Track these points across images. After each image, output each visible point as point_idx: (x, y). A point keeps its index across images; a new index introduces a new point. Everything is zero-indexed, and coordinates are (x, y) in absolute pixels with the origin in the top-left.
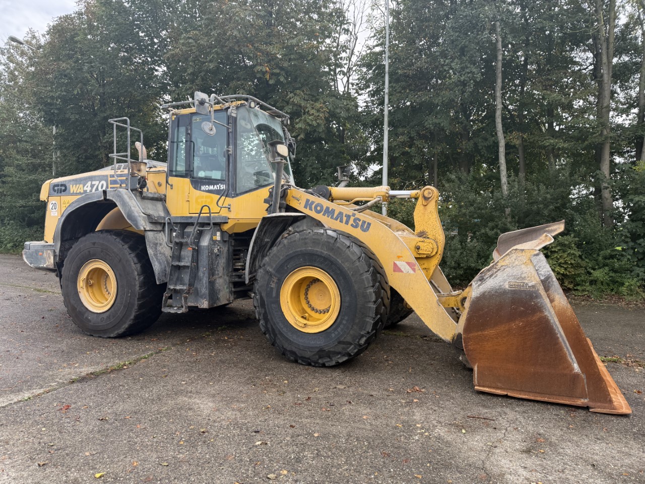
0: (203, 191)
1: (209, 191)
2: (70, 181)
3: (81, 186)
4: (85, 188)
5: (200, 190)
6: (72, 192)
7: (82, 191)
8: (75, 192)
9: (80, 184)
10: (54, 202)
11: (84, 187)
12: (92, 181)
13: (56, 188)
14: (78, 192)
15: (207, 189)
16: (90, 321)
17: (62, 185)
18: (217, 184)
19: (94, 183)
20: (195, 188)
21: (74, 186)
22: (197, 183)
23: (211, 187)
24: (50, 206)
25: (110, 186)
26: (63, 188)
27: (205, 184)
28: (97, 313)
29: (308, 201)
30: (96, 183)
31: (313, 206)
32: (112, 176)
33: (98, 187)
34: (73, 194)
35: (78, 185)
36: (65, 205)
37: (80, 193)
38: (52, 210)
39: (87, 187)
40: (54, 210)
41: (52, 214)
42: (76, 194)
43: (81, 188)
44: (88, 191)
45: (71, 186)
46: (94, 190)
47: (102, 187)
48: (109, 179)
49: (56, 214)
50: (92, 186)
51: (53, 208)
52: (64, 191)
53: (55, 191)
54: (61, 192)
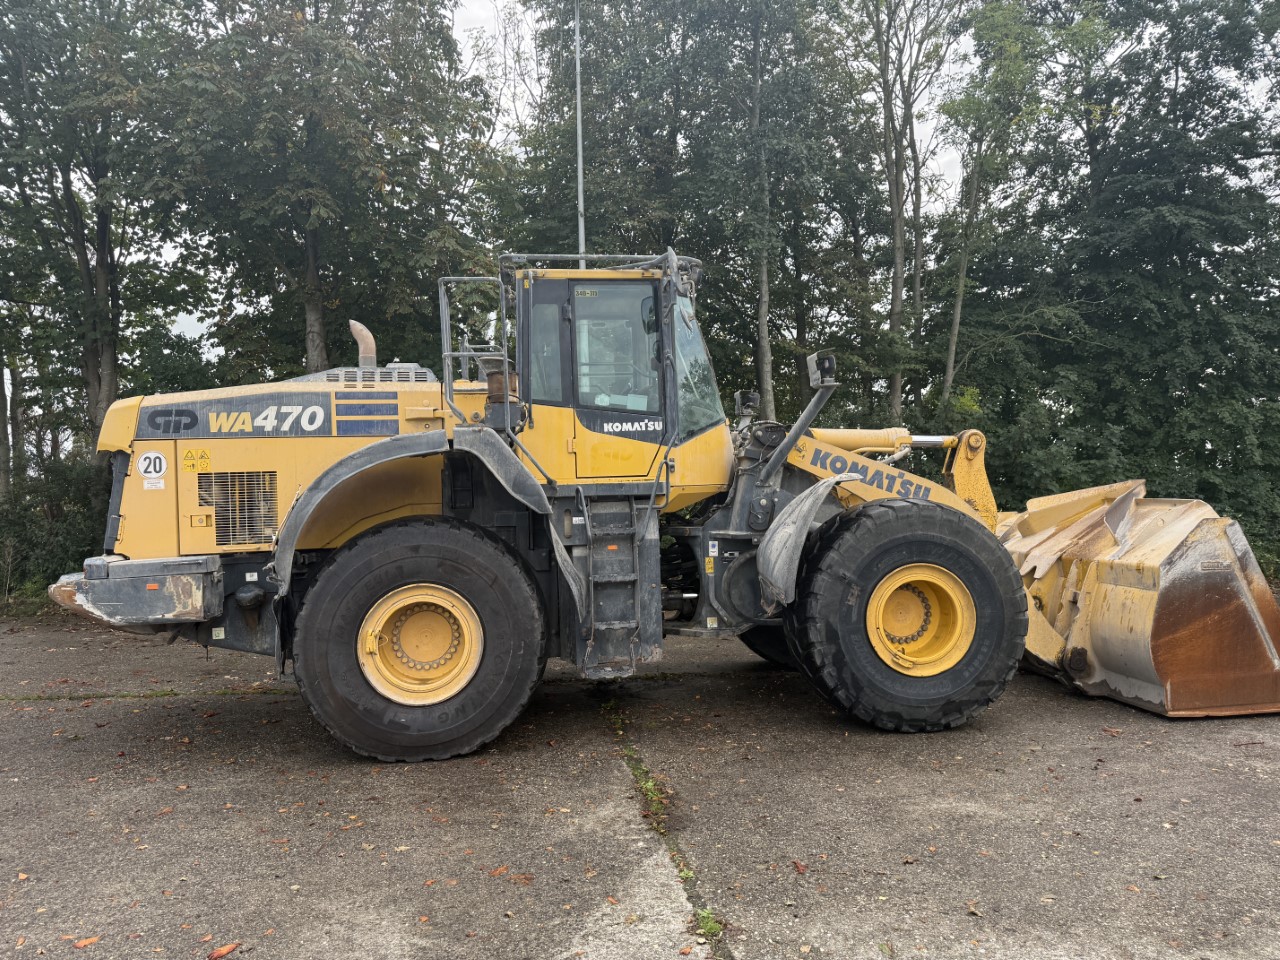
0: (609, 433)
1: (622, 434)
2: (209, 403)
3: (246, 416)
4: (259, 422)
5: (601, 430)
6: (214, 429)
7: (248, 428)
8: (225, 430)
9: (241, 411)
10: (152, 456)
11: (253, 419)
12: (280, 405)
13: (160, 420)
14: (235, 429)
15: (618, 430)
16: (405, 727)
17: (180, 413)
18: (640, 420)
19: (284, 409)
20: (588, 427)
21: (224, 415)
22: (593, 417)
23: (627, 427)
24: (138, 464)
25: (335, 418)
26: (185, 420)
27: (613, 420)
28: (423, 707)
29: (818, 452)
30: (296, 410)
31: (828, 461)
32: (339, 396)
33: (298, 420)
34: (219, 435)
35: (236, 414)
36: (190, 463)
37: (242, 434)
38: (147, 475)
39: (265, 418)
40: (154, 475)
41: (146, 485)
42: (230, 435)
43: (244, 421)
44: (268, 428)
45: (212, 416)
46: (286, 427)
47: (312, 420)
48: (334, 402)
49: (161, 485)
50: (281, 417)
51: (151, 469)
52: (188, 427)
53: (156, 426)
54: (177, 429)
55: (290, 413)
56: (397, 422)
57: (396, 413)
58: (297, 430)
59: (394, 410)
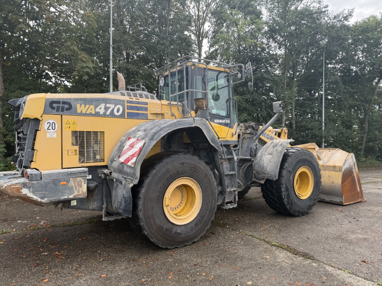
0: (216, 123)
1: (220, 124)
2: (77, 100)
3: (92, 107)
4: (98, 110)
5: (214, 122)
6: (79, 111)
7: (93, 112)
8: (84, 112)
9: (90, 104)
10: (51, 122)
11: (95, 108)
12: (106, 103)
13: (55, 105)
14: (88, 112)
15: (218, 122)
16: (180, 234)
17: (64, 103)
19: (108, 105)
21: (83, 105)
22: (212, 117)
23: (221, 121)
24: (44, 125)
25: (126, 111)
26: (66, 106)
27: (217, 118)
28: (185, 225)
30: (112, 106)
32: (128, 102)
33: (113, 111)
34: (81, 114)
35: (89, 105)
36: (68, 126)
37: (91, 115)
38: (49, 131)
39: (100, 109)
40: (52, 131)
41: (48, 135)
42: (86, 115)
43: (91, 109)
44: (101, 113)
45: (78, 105)
46: (108, 113)
47: (118, 111)
48: (126, 104)
49: (55, 136)
50: (106, 109)
51: (50, 128)
52: (68, 109)
53: (53, 108)
54: (62, 110)
55: (110, 107)
56: (147, 114)
57: (147, 111)
58: (112, 115)
59: (146, 109)
